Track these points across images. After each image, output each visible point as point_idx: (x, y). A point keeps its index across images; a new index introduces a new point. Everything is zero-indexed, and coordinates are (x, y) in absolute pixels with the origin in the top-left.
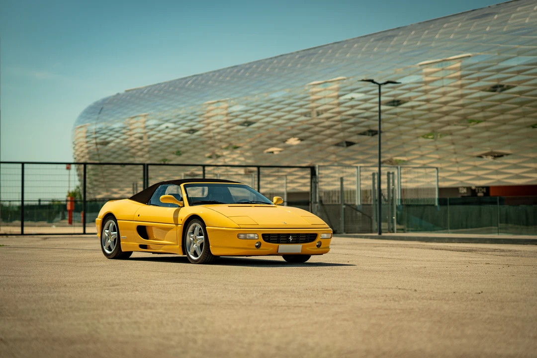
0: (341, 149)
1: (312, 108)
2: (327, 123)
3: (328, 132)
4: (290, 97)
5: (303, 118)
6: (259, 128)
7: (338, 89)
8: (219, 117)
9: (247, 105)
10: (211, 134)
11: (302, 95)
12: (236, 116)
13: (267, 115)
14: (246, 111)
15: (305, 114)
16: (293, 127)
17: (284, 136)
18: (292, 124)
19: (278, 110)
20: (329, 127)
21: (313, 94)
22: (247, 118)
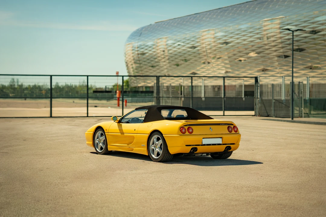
0: (281, 59)
1: (264, 35)
2: (273, 44)
3: (274, 49)
4: (251, 28)
5: (259, 41)
6: (232, 46)
7: (280, 24)
8: (209, 40)
9: (226, 32)
10: (204, 50)
11: (258, 27)
12: (219, 39)
13: (238, 39)
14: (225, 36)
15: (260, 38)
16: (253, 46)
17: (247, 51)
18: (252, 44)
19: (244, 35)
20: (275, 46)
21: (265, 26)
22: (226, 40)
